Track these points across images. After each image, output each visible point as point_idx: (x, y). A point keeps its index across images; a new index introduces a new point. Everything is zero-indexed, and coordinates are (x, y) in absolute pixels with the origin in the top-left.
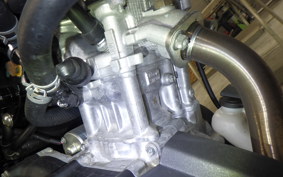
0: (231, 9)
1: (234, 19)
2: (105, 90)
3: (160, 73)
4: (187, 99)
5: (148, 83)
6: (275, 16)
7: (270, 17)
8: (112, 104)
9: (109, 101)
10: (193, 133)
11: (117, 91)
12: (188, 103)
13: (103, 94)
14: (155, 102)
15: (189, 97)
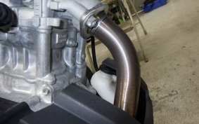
0: (118, 7)
1: (118, 14)
2: (21, 37)
3: (67, 37)
4: (80, 60)
5: (57, 42)
6: (140, 22)
7: (138, 21)
8: (24, 49)
9: (22, 46)
10: (77, 84)
11: (31, 40)
12: (80, 63)
13: (18, 39)
14: (58, 56)
15: (82, 59)
